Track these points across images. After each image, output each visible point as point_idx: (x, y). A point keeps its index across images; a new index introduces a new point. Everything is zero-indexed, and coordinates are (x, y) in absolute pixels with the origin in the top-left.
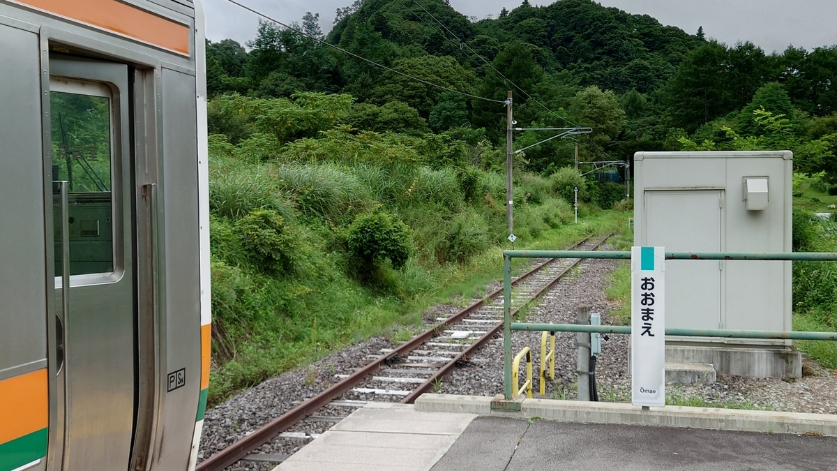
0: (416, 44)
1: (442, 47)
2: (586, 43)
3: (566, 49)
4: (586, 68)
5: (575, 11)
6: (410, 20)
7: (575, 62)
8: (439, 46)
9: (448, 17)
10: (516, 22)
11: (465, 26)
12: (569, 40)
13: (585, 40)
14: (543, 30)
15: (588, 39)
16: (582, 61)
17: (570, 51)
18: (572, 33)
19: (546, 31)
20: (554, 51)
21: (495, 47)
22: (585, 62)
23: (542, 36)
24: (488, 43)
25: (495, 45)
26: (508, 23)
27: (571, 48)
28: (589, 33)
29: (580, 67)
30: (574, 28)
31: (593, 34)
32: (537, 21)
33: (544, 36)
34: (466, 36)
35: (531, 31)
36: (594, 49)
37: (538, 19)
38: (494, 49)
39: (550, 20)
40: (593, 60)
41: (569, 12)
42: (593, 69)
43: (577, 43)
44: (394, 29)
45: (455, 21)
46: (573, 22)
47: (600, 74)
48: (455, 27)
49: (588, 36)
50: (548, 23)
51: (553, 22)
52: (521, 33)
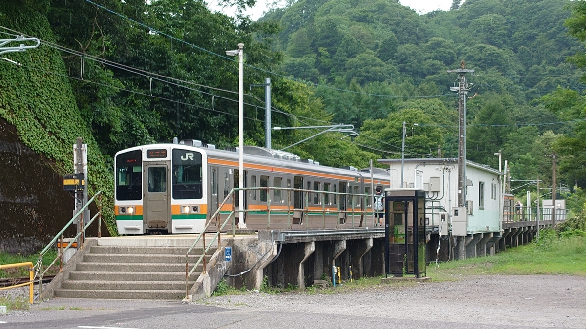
0: (368, 50)
1: (396, 54)
2: (551, 43)
3: (528, 49)
4: (551, 70)
5: (537, 6)
6: (357, 21)
7: (539, 64)
8: (393, 53)
9: (398, 18)
10: (472, 17)
11: (417, 26)
12: (531, 38)
13: (549, 39)
14: (503, 27)
15: (552, 38)
16: (546, 63)
17: (533, 51)
18: (535, 31)
19: (505, 29)
20: (515, 51)
21: (451, 51)
22: (550, 63)
23: (501, 35)
24: (443, 47)
25: (450, 48)
26: (461, 18)
27: (534, 47)
28: (554, 32)
29: (545, 70)
30: (537, 26)
31: (558, 33)
32: (495, 17)
33: (503, 35)
34: (419, 38)
35: (489, 29)
36: (560, 50)
37: (496, 15)
38: (449, 53)
39: (509, 16)
40: (559, 61)
41: (531, 7)
42: (560, 73)
43: (540, 43)
44: (346, 36)
45: (408, 23)
46: (535, 19)
47: (565, 79)
48: (406, 29)
49: (552, 36)
50: (508, 19)
51: (513, 19)
52: (478, 32)
